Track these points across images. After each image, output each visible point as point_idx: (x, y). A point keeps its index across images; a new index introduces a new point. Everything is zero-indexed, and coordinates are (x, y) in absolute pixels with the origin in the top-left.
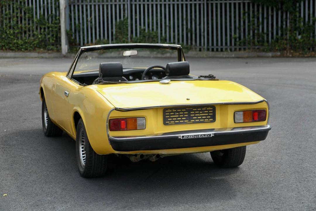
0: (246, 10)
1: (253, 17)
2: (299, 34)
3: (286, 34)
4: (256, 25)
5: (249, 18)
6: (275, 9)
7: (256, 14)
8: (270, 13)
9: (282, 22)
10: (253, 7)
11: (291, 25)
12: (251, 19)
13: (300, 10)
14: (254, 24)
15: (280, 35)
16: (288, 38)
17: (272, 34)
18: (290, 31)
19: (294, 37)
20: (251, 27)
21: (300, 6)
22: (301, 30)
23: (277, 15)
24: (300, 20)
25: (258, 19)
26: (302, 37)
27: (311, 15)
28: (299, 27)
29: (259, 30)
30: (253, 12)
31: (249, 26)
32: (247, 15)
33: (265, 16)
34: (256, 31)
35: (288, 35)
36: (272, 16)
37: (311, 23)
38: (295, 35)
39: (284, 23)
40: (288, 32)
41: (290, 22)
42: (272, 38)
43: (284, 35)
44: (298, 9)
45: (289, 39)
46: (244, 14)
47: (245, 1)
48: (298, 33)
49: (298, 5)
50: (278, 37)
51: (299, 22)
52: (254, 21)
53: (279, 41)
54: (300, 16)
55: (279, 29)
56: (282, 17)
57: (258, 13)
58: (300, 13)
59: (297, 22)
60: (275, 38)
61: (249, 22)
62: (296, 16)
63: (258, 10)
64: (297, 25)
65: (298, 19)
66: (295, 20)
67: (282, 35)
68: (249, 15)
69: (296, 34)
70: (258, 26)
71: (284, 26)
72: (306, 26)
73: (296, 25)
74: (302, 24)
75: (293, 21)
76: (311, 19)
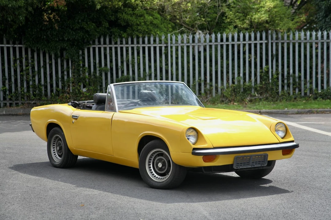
0: (18, 57)
1: (27, 66)
2: (84, 87)
3: (69, 86)
4: (31, 74)
5: (21, 66)
6: (53, 56)
7: (30, 61)
8: (47, 61)
9: (62, 72)
10: (27, 53)
11: (74, 76)
12: (24, 68)
13: (84, 58)
14: (28, 74)
15: (60, 87)
16: (71, 91)
17: (52, 86)
18: (73, 83)
19: (79, 90)
20: (25, 77)
21: (83, 54)
22: (86, 81)
23: (56, 63)
24: (85, 70)
25: (33, 68)
26: (88, 91)
27: (97, 65)
28: (84, 79)
29: (34, 81)
30: (27, 59)
31: (22, 76)
32: (18, 62)
33: (42, 64)
34: (31, 83)
35: (71, 88)
36: (51, 65)
37: (98, 74)
38: (79, 88)
39: (65, 73)
40: (71, 84)
41: (73, 73)
42: (52, 91)
43: (66, 88)
44: (81, 58)
45: (73, 92)
46: (15, 61)
47: (16, 46)
48: (82, 86)
49: (81, 53)
50: (59, 89)
51: (84, 73)
52: (28, 69)
53: (61, 95)
54: (84, 65)
55: (60, 80)
56: (62, 66)
57: (33, 61)
58: (84, 62)
59: (81, 73)
60: (54, 91)
61: (22, 71)
62: (80, 65)
63: (33, 57)
64: (81, 76)
65: (81, 69)
66: (78, 70)
67: (63, 87)
68: (21, 62)
69: (80, 86)
70: (34, 76)
71: (66, 77)
72: (93, 77)
73: (80, 76)
74: (87, 74)
75: (76, 71)
76: (98, 69)
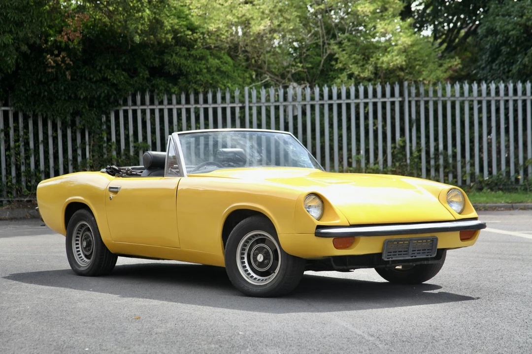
1: (16, 141)
4: (23, 154)
5: (7, 141)
6: (59, 125)
7: (21, 133)
8: (50, 132)
9: (74, 151)
10: (16, 120)
11: (93, 156)
12: (12, 144)
13: (109, 128)
14: (18, 154)
18: (92, 167)
20: (13, 159)
21: (108, 120)
23: (65, 136)
24: (111, 146)
25: (27, 144)
27: (131, 139)
28: (110, 160)
29: (29, 165)
30: (16, 130)
31: (8, 157)
32: (2, 135)
33: (41, 138)
34: (23, 168)
36: (55, 139)
37: (132, 153)
39: (79, 152)
40: (88, 170)
41: (92, 151)
44: (104, 127)
49: (104, 119)
51: (109, 151)
52: (19, 146)
54: (109, 139)
55: (70, 163)
56: (74, 140)
57: (26, 133)
58: (109, 133)
59: (105, 150)
61: (8, 149)
62: (102, 138)
63: (26, 127)
64: (105, 156)
65: (105, 145)
66: (100, 147)
68: (7, 135)
70: (27, 158)
71: (79, 159)
72: (123, 157)
73: (102, 156)
74: (114, 153)
75: (96, 148)
76: (132, 145)
